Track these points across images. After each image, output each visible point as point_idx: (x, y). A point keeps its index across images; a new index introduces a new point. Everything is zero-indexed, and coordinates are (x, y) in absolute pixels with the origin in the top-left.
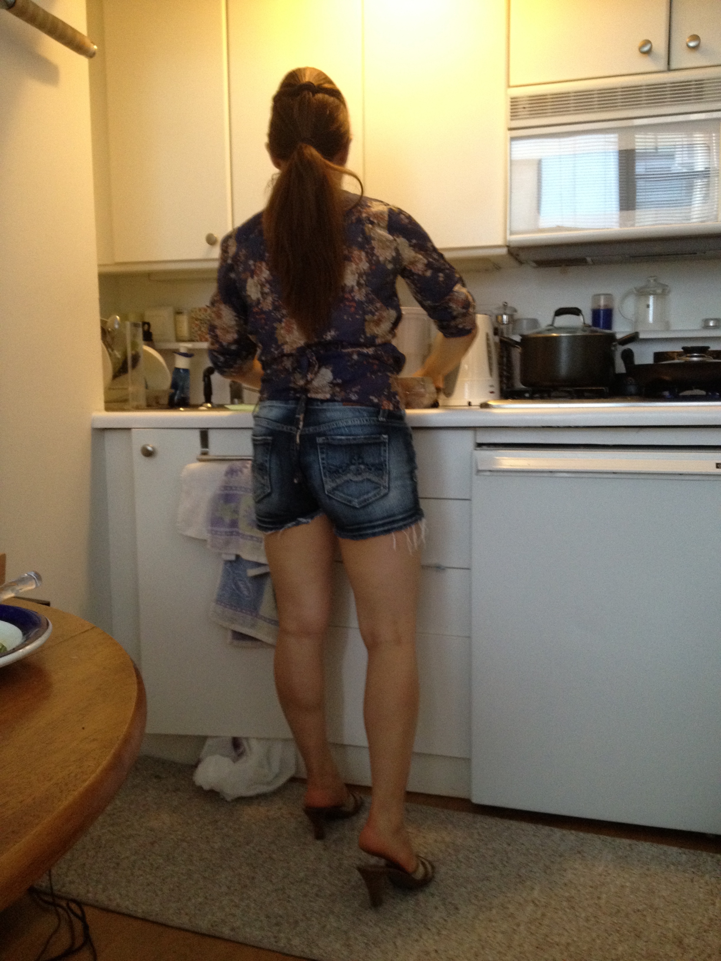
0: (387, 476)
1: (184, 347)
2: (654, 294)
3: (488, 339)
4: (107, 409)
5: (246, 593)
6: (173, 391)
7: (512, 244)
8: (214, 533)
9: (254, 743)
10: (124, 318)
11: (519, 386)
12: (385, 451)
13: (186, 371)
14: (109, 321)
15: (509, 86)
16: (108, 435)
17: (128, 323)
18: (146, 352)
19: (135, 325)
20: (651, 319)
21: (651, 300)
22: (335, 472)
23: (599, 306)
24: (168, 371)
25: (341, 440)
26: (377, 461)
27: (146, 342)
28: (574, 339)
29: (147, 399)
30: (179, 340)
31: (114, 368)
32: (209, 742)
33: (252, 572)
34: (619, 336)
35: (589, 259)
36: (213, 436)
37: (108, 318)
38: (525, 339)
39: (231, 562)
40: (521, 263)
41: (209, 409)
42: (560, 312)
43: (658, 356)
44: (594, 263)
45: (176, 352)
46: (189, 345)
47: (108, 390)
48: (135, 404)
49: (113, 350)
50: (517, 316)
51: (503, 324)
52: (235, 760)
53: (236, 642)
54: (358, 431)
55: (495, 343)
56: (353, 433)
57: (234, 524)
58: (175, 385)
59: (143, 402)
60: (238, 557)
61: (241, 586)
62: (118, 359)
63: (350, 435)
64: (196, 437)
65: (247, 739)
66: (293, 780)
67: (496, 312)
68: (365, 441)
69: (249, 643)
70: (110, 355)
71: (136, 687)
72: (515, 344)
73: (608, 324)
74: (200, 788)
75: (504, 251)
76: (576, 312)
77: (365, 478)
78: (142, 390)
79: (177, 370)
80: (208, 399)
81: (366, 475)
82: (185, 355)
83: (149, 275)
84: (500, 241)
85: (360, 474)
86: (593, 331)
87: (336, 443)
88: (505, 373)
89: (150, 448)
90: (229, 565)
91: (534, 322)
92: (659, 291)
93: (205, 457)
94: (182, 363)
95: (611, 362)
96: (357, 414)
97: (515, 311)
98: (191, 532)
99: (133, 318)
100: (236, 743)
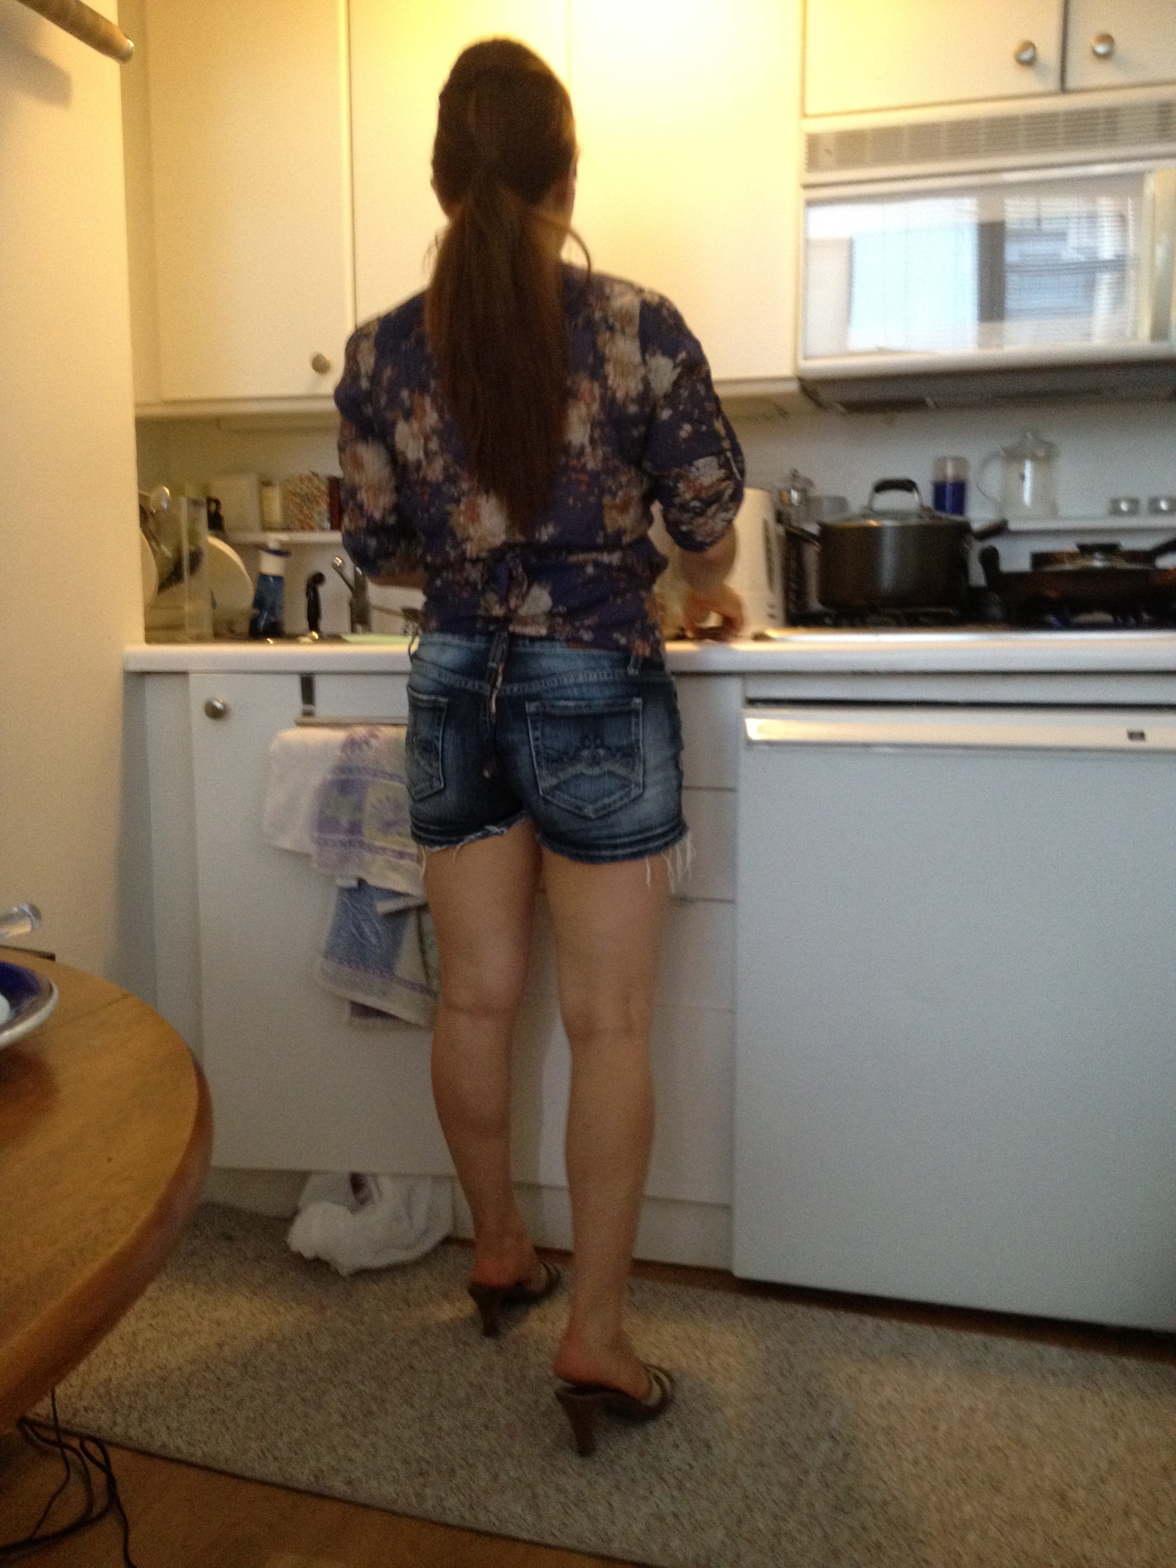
0: (642, 765)
1: (274, 539)
2: (1034, 458)
3: (766, 529)
4: (149, 640)
5: (374, 940)
6: (257, 611)
7: (808, 375)
8: (322, 843)
9: (386, 1184)
10: (177, 491)
11: (815, 605)
12: (637, 725)
13: (278, 579)
14: (153, 496)
15: (805, 116)
16: (151, 684)
17: (183, 501)
18: (213, 548)
19: (195, 503)
20: (1027, 497)
21: (1028, 469)
22: (557, 761)
23: (945, 476)
24: (248, 578)
25: (566, 707)
26: (625, 742)
27: (211, 532)
28: (903, 531)
29: (215, 625)
30: (267, 527)
31: (160, 574)
32: (313, 1181)
33: (385, 907)
34: (976, 526)
35: (929, 401)
36: (321, 687)
37: (150, 491)
38: (826, 530)
39: (350, 890)
40: (819, 405)
41: (315, 641)
42: (883, 486)
43: (1039, 559)
44: (938, 406)
45: (263, 547)
46: (284, 537)
47: (150, 609)
48: (194, 632)
49: (158, 545)
50: (814, 493)
51: (791, 505)
52: (354, 1210)
53: (357, 1021)
54: (595, 692)
55: (778, 536)
56: (586, 696)
57: (355, 828)
58: (259, 602)
59: (207, 629)
60: (361, 882)
61: (367, 930)
62: (167, 558)
63: (583, 699)
64: (294, 687)
65: (375, 1176)
66: (447, 1241)
67: (780, 485)
68: (606, 710)
69: (379, 1022)
70: (154, 552)
71: (195, 1091)
72: (808, 538)
73: (959, 505)
74: (300, 1256)
75: (794, 387)
76: (908, 486)
77: (606, 769)
78: (205, 608)
79: (263, 578)
80: (314, 625)
81: (607, 766)
82: (277, 553)
83: (218, 422)
84: (786, 370)
85: (598, 764)
86: (933, 517)
87: (557, 712)
88: (793, 586)
89: (218, 705)
90: (346, 894)
91: (841, 503)
92: (1041, 453)
93: (307, 720)
94: (271, 566)
95: (963, 567)
96: (592, 664)
97: (810, 483)
98: (286, 842)
99: (192, 491)
100: (357, 1183)
